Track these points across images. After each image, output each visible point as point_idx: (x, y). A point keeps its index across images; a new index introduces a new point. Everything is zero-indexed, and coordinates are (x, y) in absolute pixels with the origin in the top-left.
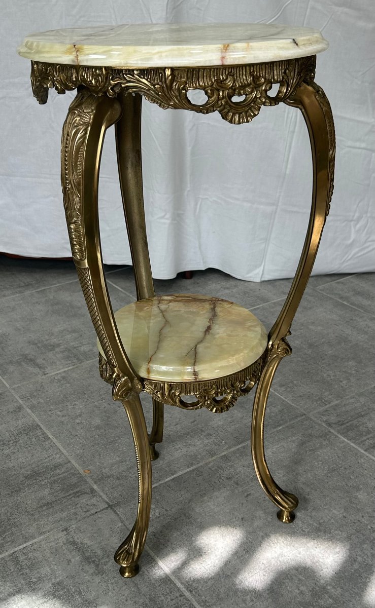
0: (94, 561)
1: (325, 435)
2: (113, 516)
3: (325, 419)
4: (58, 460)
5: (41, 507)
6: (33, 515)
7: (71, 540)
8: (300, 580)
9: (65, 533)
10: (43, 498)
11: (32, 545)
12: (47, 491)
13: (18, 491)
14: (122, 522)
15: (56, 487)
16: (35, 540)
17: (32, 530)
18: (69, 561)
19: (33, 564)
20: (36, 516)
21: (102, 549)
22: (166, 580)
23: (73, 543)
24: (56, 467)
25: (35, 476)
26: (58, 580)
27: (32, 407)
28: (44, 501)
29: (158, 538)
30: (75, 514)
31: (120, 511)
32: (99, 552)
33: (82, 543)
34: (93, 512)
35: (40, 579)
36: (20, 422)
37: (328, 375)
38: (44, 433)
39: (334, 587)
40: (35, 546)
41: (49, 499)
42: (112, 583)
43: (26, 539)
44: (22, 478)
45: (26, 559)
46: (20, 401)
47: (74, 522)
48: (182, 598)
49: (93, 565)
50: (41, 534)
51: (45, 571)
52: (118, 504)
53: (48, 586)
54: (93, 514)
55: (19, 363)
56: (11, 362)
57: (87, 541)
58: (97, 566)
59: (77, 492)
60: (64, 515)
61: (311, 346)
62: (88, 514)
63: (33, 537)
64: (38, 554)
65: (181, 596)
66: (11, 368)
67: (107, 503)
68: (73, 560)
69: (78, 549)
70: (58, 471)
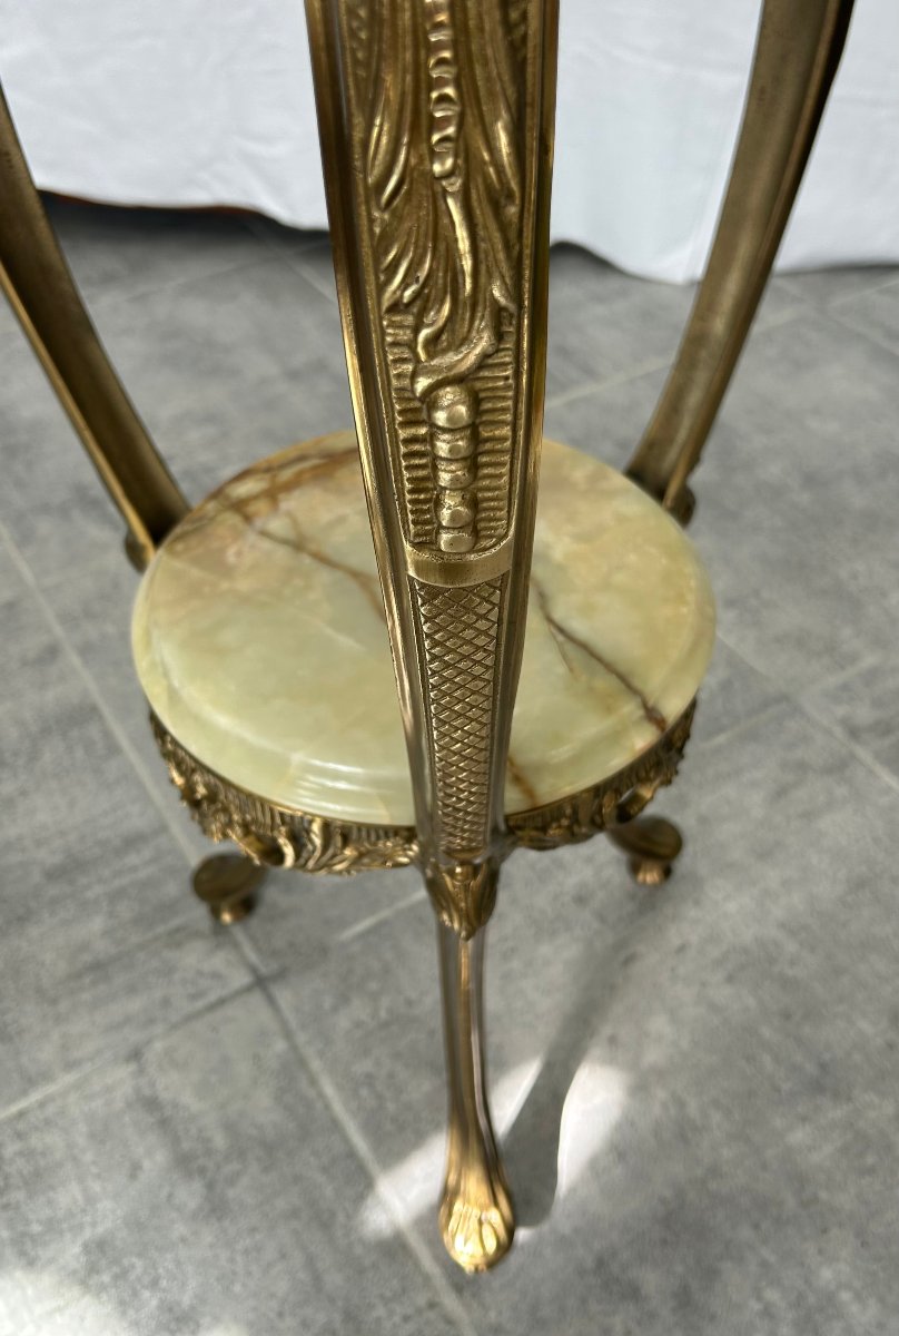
0: (202, 1171)
1: (839, 767)
2: (264, 1015)
3: (841, 711)
4: (137, 821)
5: (79, 975)
6: (54, 1002)
7: (147, 1092)
8: (764, 1264)
9: (132, 1067)
10: (84, 947)
11: (42, 1104)
12: (97, 924)
13: (23, 919)
14: (288, 1035)
15: (125, 910)
16: (51, 1089)
17: (47, 1053)
18: (135, 1170)
19: (37, 1174)
20: (63, 1006)
21: (230, 1127)
22: (394, 1248)
23: (151, 1104)
24: (132, 842)
25: (69, 870)
26: (100, 1230)
27: (86, 650)
28: (87, 958)
29: (380, 1097)
30: (166, 1002)
31: (284, 996)
32: (220, 1141)
33: (175, 1105)
34: (212, 997)
35: (52, 1226)
36: (50, 695)
37: (855, 577)
38: (107, 734)
39: (858, 1297)
40: (51, 1109)
41: (103, 948)
42: (246, 1252)
43: (30, 1082)
44: (36, 877)
45: (21, 1154)
46: (59, 631)
47: (159, 1029)
48: (431, 1315)
49: (198, 1186)
50: (70, 1066)
51: (68, 1196)
52: (281, 975)
53: (71, 1252)
54: (212, 1007)
55: (63, 512)
56: (45, 509)
57: (190, 1101)
58: (210, 1186)
59: (178, 930)
60: (135, 1005)
61: (811, 480)
62: (200, 1004)
63: (46, 1076)
64: (54, 1139)
65: (432, 1305)
66: (44, 526)
67: (253, 970)
68: (146, 1164)
69: (164, 1123)
70: (133, 859)
